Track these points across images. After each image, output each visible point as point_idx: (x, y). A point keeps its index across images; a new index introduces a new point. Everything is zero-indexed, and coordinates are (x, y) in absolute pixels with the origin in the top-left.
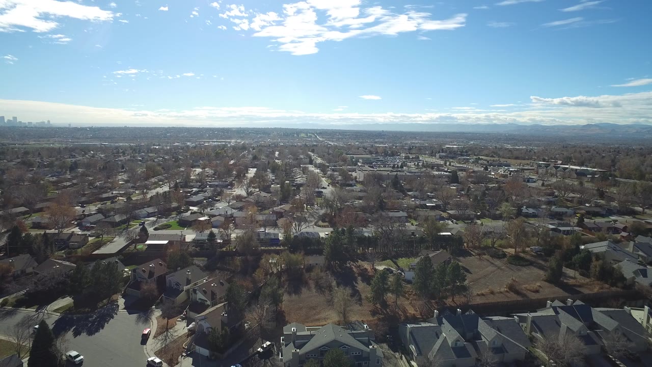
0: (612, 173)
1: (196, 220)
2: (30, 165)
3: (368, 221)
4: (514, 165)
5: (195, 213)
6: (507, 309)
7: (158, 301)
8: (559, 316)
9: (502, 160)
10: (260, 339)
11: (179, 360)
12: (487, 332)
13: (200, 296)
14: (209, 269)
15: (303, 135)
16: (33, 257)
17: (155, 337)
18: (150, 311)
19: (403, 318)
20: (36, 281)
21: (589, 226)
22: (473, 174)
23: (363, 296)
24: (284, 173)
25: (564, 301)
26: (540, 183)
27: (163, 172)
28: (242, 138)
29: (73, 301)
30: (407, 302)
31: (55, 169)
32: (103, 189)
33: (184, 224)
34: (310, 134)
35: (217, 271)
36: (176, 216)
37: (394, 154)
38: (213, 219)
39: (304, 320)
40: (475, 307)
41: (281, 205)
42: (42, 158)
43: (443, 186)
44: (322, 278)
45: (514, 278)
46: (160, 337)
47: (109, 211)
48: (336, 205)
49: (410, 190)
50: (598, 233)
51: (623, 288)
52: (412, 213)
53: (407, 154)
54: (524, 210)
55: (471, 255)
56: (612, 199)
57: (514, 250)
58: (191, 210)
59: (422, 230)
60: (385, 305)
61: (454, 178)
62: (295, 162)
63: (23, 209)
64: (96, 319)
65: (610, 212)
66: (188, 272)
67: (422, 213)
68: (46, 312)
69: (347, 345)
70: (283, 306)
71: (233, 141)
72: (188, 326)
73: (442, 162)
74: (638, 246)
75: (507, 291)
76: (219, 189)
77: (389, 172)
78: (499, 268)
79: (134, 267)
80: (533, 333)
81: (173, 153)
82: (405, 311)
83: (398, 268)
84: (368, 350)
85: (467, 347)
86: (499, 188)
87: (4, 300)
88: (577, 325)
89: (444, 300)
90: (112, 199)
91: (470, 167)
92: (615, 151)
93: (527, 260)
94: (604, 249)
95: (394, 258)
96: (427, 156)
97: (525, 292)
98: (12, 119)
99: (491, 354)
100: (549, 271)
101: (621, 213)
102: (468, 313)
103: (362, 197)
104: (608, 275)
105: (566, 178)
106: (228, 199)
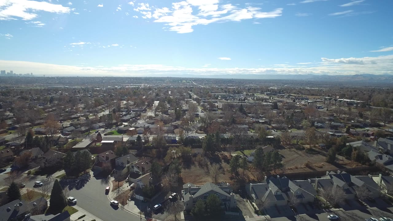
0: (369, 103)
1: (128, 130)
2: (26, 99)
3: (226, 130)
4: (311, 99)
5: (126, 126)
6: (304, 176)
7: (112, 173)
8: (333, 179)
9: (304, 96)
10: (170, 192)
11: (127, 202)
12: (293, 187)
13: (136, 169)
14: (138, 156)
15: (184, 81)
16: (41, 149)
17: (112, 191)
18: (108, 178)
19: (247, 181)
20: (45, 162)
21: (352, 133)
22: (286, 104)
23: (225, 170)
24: (175, 103)
25: (336, 172)
26: (326, 109)
27: (104, 102)
28: (148, 83)
29: (65, 172)
30: (250, 173)
31: (41, 101)
32: (71, 113)
33: (121, 132)
34: (189, 81)
35: (143, 157)
36: (116, 128)
37: (239, 93)
38: (137, 129)
39: (194, 182)
40: (287, 175)
41: (175, 121)
42: (32, 95)
43: (269, 111)
44: (202, 160)
45: (309, 160)
46: (115, 191)
47: (77, 125)
48: (208, 121)
49: (250, 113)
50: (357, 136)
51: (369, 165)
52: (251, 126)
53: (247, 92)
54: (316, 124)
55: (285, 148)
56: (367, 118)
57: (309, 146)
58: (123, 124)
59: (257, 135)
60: (237, 174)
61: (275, 106)
62: (181, 97)
63: (28, 124)
64: (79, 181)
65: (366, 125)
66: (128, 157)
67: (257, 125)
68: (52, 178)
69: (218, 193)
70: (181, 175)
71: (142, 85)
72: (130, 185)
73: (268, 97)
74: (379, 144)
75: (305, 167)
76: (139, 113)
77: (237, 103)
78: (300, 155)
79: (97, 155)
80: (319, 188)
81: (108, 91)
82: (248, 177)
83: (244, 155)
84: (229, 196)
85: (282, 195)
86: (302, 112)
87: (29, 171)
88: (342, 183)
89: (270, 172)
90: (77, 118)
91: (285, 100)
92: (372, 91)
93: (317, 151)
94: (359, 145)
95: (242, 150)
96: (259, 94)
97: (315, 168)
98: (10, 72)
99: (295, 198)
100: (328, 156)
101: (371, 126)
102: (283, 178)
103: (222, 117)
104: (361, 158)
105: (341, 106)
106: (144, 118)
